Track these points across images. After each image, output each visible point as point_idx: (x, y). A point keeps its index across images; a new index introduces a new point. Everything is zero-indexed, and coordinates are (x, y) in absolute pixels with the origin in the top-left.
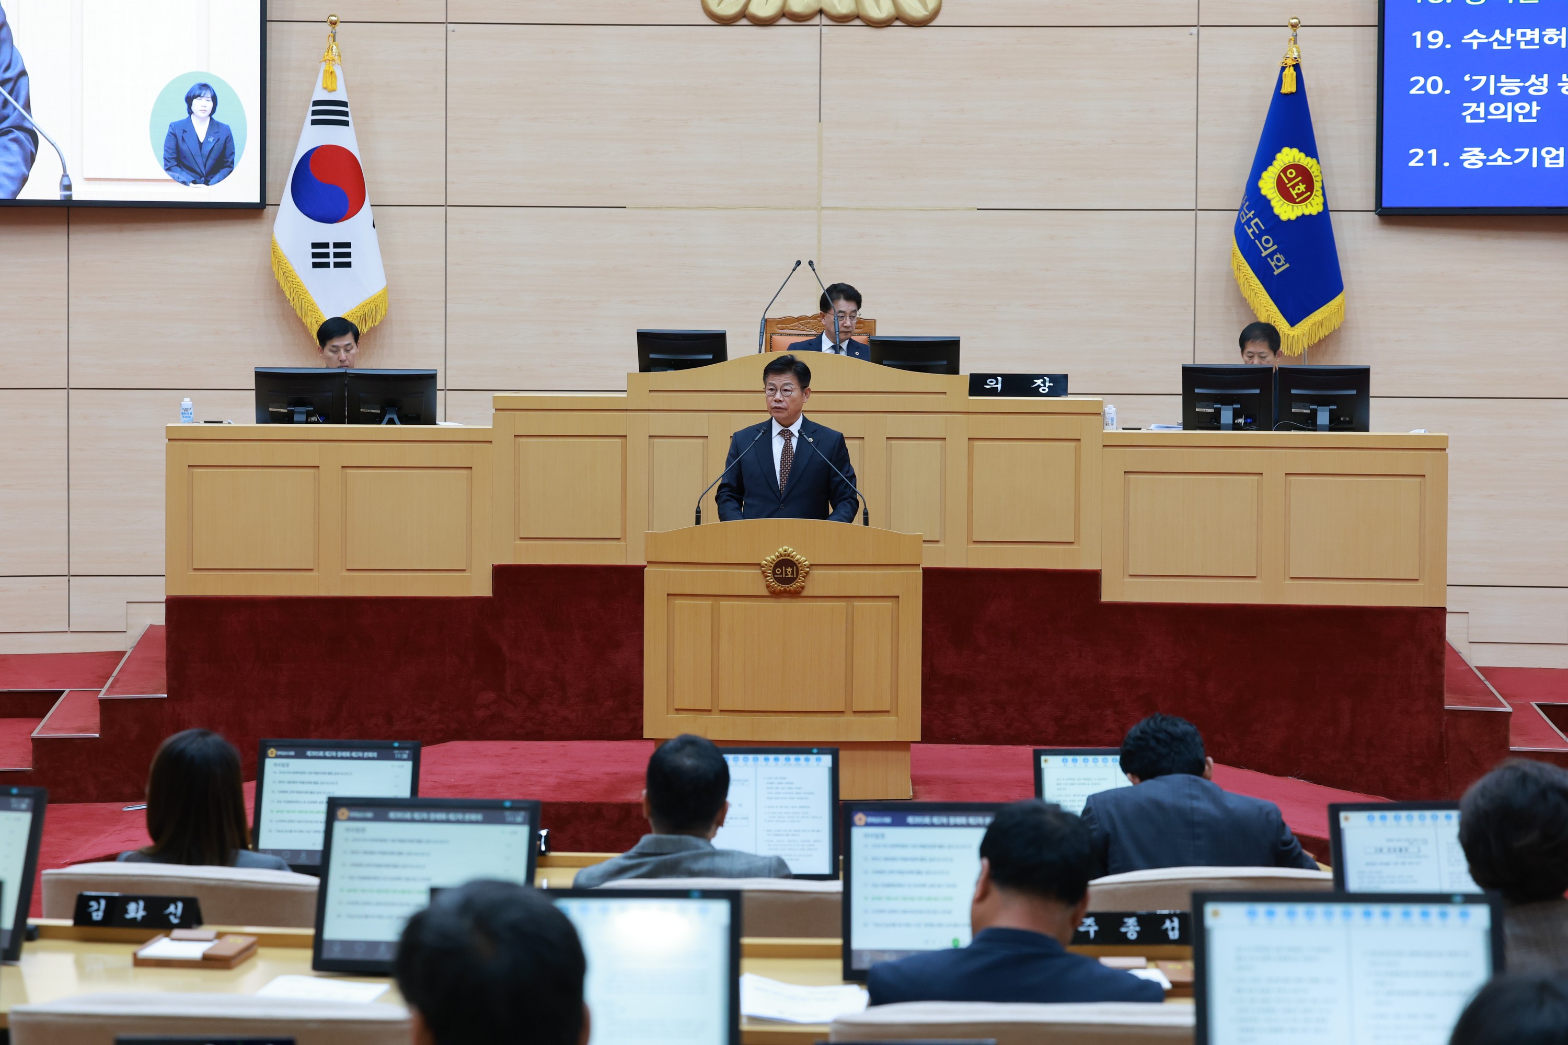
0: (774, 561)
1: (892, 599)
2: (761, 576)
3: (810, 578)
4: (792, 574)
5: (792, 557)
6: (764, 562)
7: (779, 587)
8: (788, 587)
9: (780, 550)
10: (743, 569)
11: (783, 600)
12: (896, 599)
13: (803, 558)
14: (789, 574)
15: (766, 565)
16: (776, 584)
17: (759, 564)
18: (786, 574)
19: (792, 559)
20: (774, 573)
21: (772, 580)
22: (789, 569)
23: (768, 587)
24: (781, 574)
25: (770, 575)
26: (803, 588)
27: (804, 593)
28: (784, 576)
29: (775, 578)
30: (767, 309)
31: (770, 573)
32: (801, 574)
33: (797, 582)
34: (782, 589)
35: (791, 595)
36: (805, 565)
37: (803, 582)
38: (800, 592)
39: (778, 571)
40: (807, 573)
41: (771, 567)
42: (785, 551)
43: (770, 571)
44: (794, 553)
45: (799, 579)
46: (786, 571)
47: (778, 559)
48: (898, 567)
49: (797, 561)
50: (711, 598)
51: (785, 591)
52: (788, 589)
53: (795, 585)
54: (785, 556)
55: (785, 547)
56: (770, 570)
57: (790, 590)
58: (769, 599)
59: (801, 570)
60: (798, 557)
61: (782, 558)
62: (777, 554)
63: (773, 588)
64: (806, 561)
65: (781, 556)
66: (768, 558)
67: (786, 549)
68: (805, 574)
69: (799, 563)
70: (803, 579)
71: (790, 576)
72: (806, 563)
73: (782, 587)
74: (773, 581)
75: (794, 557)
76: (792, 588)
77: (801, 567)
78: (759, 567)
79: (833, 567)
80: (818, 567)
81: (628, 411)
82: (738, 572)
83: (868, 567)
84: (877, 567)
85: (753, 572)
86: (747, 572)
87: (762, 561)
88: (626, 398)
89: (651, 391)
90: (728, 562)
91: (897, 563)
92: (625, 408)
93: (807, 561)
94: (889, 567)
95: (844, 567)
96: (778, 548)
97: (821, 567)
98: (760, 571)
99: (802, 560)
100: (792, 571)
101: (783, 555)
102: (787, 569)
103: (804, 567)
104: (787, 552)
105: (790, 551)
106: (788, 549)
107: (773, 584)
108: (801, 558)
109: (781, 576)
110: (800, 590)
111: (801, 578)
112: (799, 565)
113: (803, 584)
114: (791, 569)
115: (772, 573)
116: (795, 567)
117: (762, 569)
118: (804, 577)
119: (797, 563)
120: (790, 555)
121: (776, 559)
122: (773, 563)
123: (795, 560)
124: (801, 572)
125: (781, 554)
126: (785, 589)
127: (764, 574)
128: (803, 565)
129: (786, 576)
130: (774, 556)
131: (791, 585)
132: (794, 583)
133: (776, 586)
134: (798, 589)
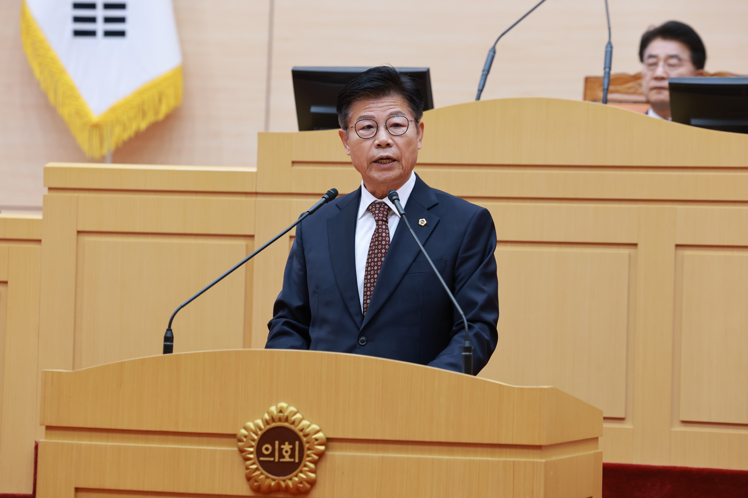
0: (261, 429)
2: (238, 458)
3: (326, 464)
4: (292, 456)
5: (293, 423)
6: (244, 432)
7: (268, 481)
8: (284, 481)
9: (273, 409)
10: (209, 444)
13: (315, 427)
14: (287, 455)
15: (246, 437)
16: (262, 474)
17: (233, 436)
18: (281, 456)
19: (292, 427)
20: (259, 453)
21: (254, 467)
22: (287, 447)
23: (249, 478)
24: (272, 454)
25: (251, 456)
26: (313, 483)
29: (261, 463)
30: (503, 34)
31: (251, 453)
32: (308, 456)
33: (301, 472)
34: (273, 483)
35: (289, 496)
36: (316, 440)
37: (312, 471)
38: (307, 492)
39: (267, 449)
40: (321, 455)
41: (253, 440)
42: (281, 411)
43: (251, 449)
44: (298, 416)
45: (305, 466)
46: (281, 450)
47: (268, 427)
48: (497, 450)
49: (302, 430)
51: (278, 489)
52: (283, 484)
53: (296, 476)
54: (280, 420)
55: (283, 405)
56: (252, 447)
57: (287, 486)
59: (309, 449)
60: (305, 423)
61: (273, 425)
62: (267, 416)
63: (256, 481)
64: (318, 432)
65: (273, 420)
66: (251, 425)
67: (282, 407)
68: (316, 457)
69: (306, 435)
70: (312, 466)
71: (287, 459)
72: (320, 435)
73: (273, 480)
74: (257, 469)
75: (296, 423)
76: (290, 483)
77: (308, 443)
78: (235, 440)
79: (370, 445)
80: (344, 445)
81: (259, 196)
82: (198, 449)
83: (437, 448)
84: (455, 448)
85: (224, 450)
86: (214, 450)
87: (241, 429)
88: (256, 173)
89: (293, 162)
90: (181, 430)
91: (495, 442)
92: (254, 191)
93: (323, 432)
94: (479, 449)
95: (391, 446)
96: (271, 405)
97: (348, 444)
98: (236, 449)
99: (313, 429)
100: (293, 450)
101: (276, 419)
102: (282, 446)
103: (316, 443)
104: (286, 414)
105: (291, 412)
106: (287, 407)
107: (257, 473)
108: (309, 426)
109: (272, 459)
110: (308, 486)
111: (308, 463)
112: (304, 439)
113: (312, 475)
114: (291, 446)
115: (255, 453)
116: (297, 443)
117: (240, 444)
118: (315, 462)
119: (301, 434)
120: (289, 418)
121: (265, 427)
122: (260, 433)
123: (298, 429)
124: (309, 452)
125: (274, 417)
126: (278, 484)
127: (244, 454)
128: (314, 440)
129: (282, 460)
130: (262, 420)
131: (289, 476)
132: (295, 473)
133: (262, 476)
134: (304, 486)
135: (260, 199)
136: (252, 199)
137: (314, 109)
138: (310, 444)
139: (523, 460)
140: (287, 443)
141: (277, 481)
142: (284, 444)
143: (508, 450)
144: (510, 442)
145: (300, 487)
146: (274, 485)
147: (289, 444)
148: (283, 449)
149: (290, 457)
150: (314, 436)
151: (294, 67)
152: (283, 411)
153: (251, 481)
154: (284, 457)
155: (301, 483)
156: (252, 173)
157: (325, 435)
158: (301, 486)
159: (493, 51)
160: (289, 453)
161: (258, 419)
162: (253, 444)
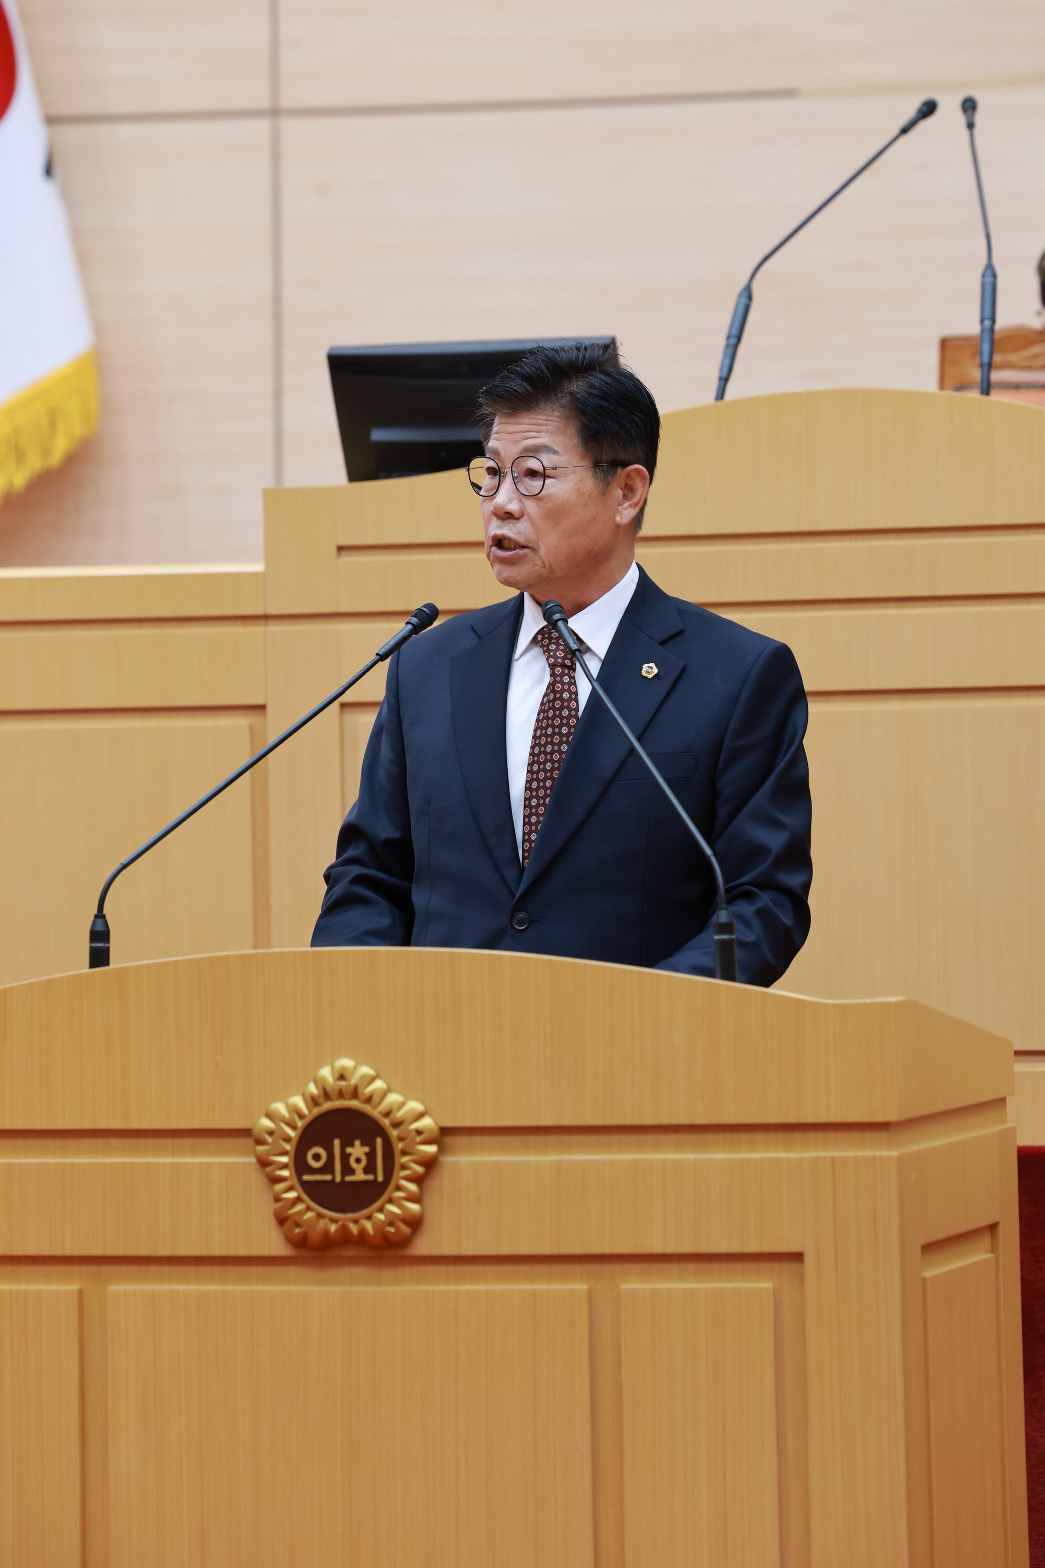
0: (301, 1116)
1: (776, 1266)
2: (257, 1179)
3: (441, 1183)
4: (370, 1168)
5: (369, 1100)
6: (266, 1123)
7: (322, 1224)
8: (356, 1222)
9: (326, 1073)
10: (194, 1152)
11: (345, 1272)
12: (793, 1266)
13: (415, 1106)
14: (359, 1168)
15: (271, 1133)
16: (308, 1209)
17: (246, 1133)
18: (347, 1170)
19: (367, 1108)
20: (300, 1166)
21: (292, 1195)
22: (358, 1150)
23: (281, 1220)
24: (328, 1168)
25: (285, 1173)
26: (415, 1223)
27: (423, 1245)
28: (338, 1179)
29: (306, 1186)
30: (766, 259)
31: (284, 1166)
32: (404, 1167)
33: (390, 1201)
34: (333, 1228)
35: (368, 1253)
36: (419, 1132)
37: (413, 1199)
38: (405, 1242)
39: (317, 1157)
40: (430, 1164)
41: (288, 1139)
42: (342, 1077)
43: (284, 1159)
44: (379, 1084)
45: (399, 1188)
46: (345, 1157)
47: (317, 1111)
48: (797, 1136)
49: (387, 1114)
50: (76, 1269)
51: (345, 1239)
52: (354, 1229)
53: (381, 1210)
54: (341, 1095)
55: (346, 1062)
56: (285, 1153)
57: (363, 1232)
58: (292, 1270)
59: (404, 1153)
60: (394, 1098)
61: (328, 1106)
62: (313, 1089)
63: (298, 1225)
64: (421, 1116)
65: (327, 1095)
66: (280, 1108)
67: (343, 1068)
68: (420, 1169)
69: (396, 1125)
70: (412, 1187)
71: (360, 1176)
72: (426, 1122)
73: (334, 1221)
74: (298, 1200)
75: (376, 1099)
76: (368, 1226)
77: (401, 1139)
78: (250, 1142)
79: (532, 1139)
80: (477, 1140)
81: (271, 622)
82: (172, 1164)
83: (672, 1137)
84: (710, 1137)
85: (227, 1163)
86: (207, 1164)
87: (260, 1117)
88: (263, 575)
89: (341, 549)
90: (135, 1125)
91: (791, 1119)
92: (261, 612)
93: (431, 1116)
94: (760, 1137)
95: (575, 1139)
96: (321, 1065)
97: (486, 1140)
98: (253, 1160)
99: (411, 1110)
100: (371, 1156)
101: (333, 1094)
102: (349, 1150)
103: (419, 1139)
104: (353, 1081)
105: (364, 1077)
106: (355, 1068)
107: (300, 1207)
108: (402, 1105)
109: (328, 1177)
110: (406, 1230)
111: (404, 1183)
112: (394, 1133)
113: (414, 1207)
114: (367, 1149)
115: (292, 1166)
116: (379, 1141)
117: (260, 1148)
118: (418, 1180)
119: (386, 1122)
120: (360, 1090)
121: (310, 1110)
122: (300, 1124)
123: (380, 1113)
124: (405, 1159)
125: (328, 1089)
126: (344, 1229)
127: (269, 1169)
128: (414, 1134)
129: (348, 1178)
130: (304, 1096)
131: (366, 1212)
132: (377, 1205)
133: (310, 1215)
134: (397, 1229)
135: (274, 628)
136: (257, 630)
137: (378, 435)
138: (406, 1142)
139: (851, 1154)
140: (357, 1143)
141: (340, 1223)
142: (352, 1145)
143: (820, 1136)
144: (822, 1118)
145: (391, 1232)
146: (336, 1231)
147: (363, 1145)
148: (350, 1155)
149: (366, 1171)
150: (415, 1126)
151: (332, 349)
152: (345, 1074)
153: (287, 1225)
154: (352, 1172)
155: (391, 1224)
156: (255, 575)
157: (435, 1121)
158: (392, 1230)
159: (747, 294)
160: (364, 1162)
161: (296, 1094)
162: (288, 1147)
